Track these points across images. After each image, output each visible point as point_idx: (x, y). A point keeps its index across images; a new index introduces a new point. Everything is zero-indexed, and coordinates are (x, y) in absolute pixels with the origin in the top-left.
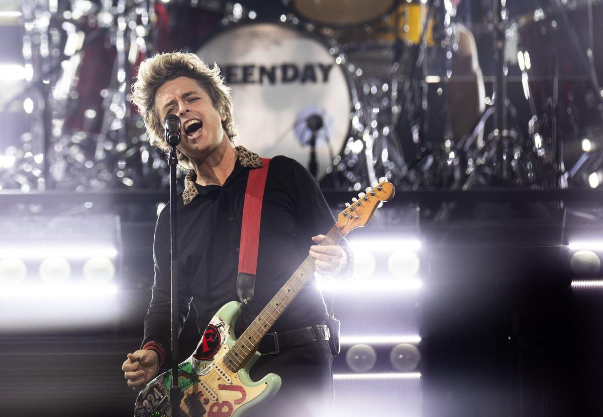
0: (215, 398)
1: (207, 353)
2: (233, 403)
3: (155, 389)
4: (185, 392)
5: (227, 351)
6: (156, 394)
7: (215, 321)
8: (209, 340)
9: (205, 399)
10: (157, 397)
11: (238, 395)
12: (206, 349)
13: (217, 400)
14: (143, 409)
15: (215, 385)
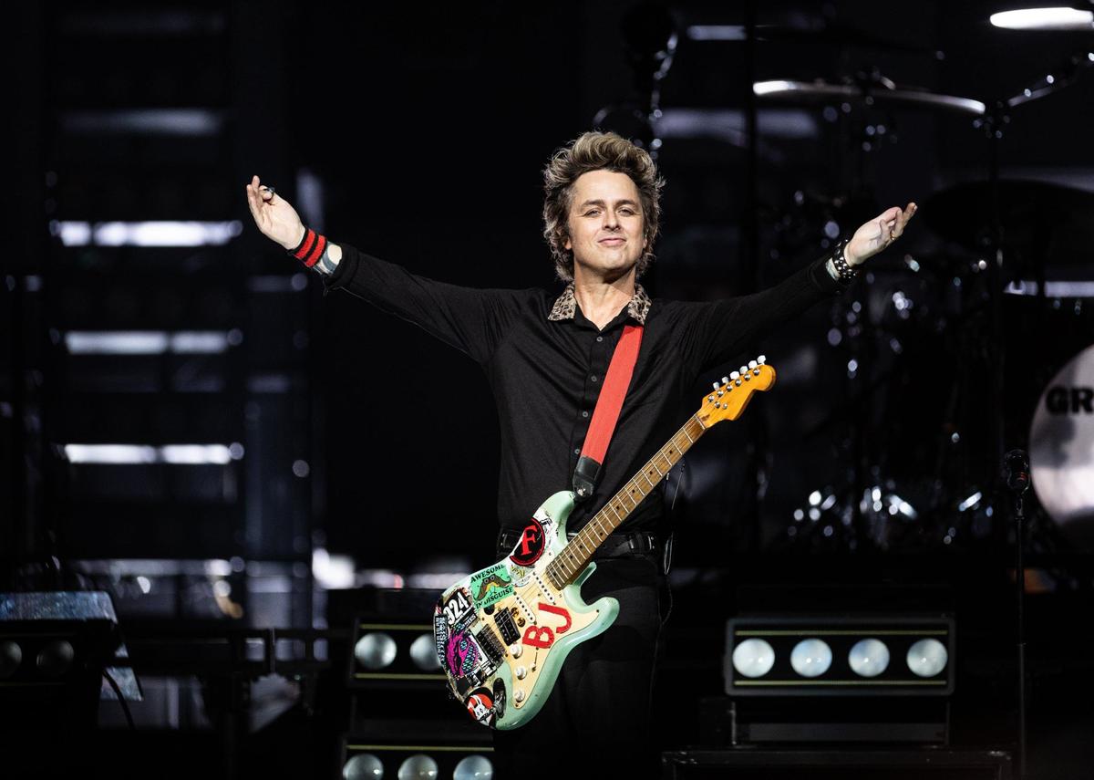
0: (533, 621)
1: (527, 559)
2: (554, 630)
3: (459, 594)
4: (496, 605)
5: (552, 558)
6: (460, 602)
7: (540, 515)
8: (531, 539)
9: (520, 620)
10: (461, 606)
11: (562, 621)
12: (526, 551)
13: (535, 623)
14: (443, 619)
15: (535, 602)
